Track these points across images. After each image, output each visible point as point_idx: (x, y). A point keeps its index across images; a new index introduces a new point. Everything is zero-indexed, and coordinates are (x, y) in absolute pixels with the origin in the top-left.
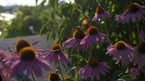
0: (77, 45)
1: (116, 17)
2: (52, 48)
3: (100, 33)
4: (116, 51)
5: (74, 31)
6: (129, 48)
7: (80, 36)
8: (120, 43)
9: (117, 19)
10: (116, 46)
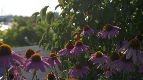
0: (68, 53)
1: (98, 34)
2: (50, 56)
3: (85, 46)
4: (96, 58)
5: (66, 44)
6: (105, 56)
7: (70, 47)
8: (98, 53)
10: (96, 55)
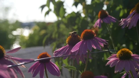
1: (122, 22)
4: (119, 61)
6: (136, 57)
8: (124, 51)
9: (122, 23)
10: (119, 55)
